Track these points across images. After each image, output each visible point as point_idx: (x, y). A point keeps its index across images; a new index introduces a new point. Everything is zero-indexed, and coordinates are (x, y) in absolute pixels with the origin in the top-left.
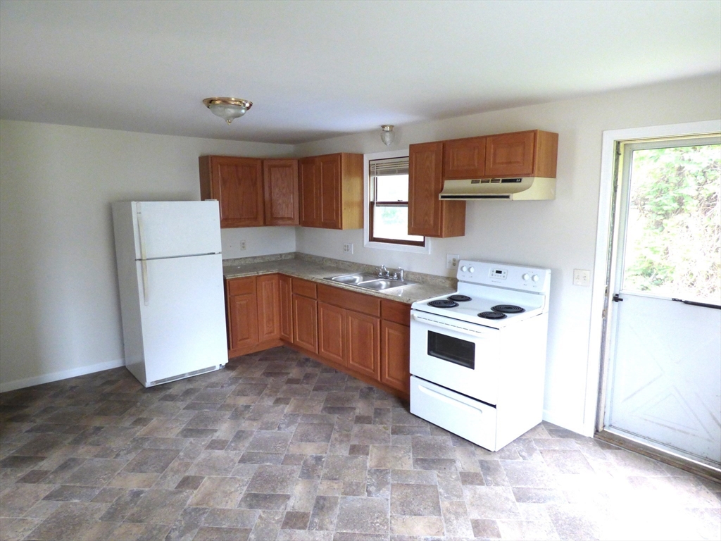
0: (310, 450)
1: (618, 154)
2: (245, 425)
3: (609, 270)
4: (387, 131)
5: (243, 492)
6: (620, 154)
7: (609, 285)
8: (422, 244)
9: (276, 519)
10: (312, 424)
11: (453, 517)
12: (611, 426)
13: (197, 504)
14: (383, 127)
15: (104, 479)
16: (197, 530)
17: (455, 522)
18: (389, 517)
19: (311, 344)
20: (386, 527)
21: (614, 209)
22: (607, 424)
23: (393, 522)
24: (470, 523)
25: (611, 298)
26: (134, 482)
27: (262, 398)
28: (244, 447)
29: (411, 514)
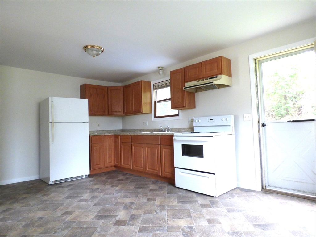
0: (128, 200)
1: (256, 64)
2: (96, 194)
3: (258, 112)
4: (161, 70)
5: (95, 215)
6: (257, 64)
7: (259, 119)
8: (177, 115)
9: (111, 223)
10: (129, 192)
11: (197, 219)
12: (269, 186)
13: (71, 220)
14: (159, 68)
15: (25, 214)
16: (71, 228)
17: (199, 220)
18: (166, 220)
19: (129, 165)
20: (165, 223)
21: (257, 86)
22: (267, 185)
23: (168, 221)
24: (206, 220)
25: (261, 125)
26: (40, 214)
27: (106, 186)
28: (95, 201)
29: (177, 218)
